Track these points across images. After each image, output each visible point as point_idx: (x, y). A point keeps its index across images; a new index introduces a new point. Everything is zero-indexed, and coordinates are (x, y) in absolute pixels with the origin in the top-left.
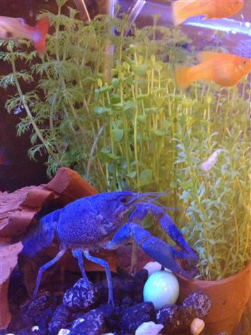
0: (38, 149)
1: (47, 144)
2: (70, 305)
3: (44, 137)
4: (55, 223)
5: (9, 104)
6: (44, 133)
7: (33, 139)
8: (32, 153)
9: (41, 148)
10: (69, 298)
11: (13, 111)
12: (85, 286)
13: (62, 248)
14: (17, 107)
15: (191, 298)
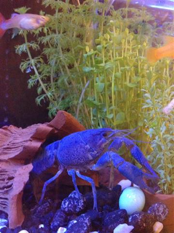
0: (42, 97)
1: (49, 94)
2: (66, 210)
3: (47, 89)
4: (56, 150)
5: (22, 66)
6: (46, 86)
7: (39, 90)
8: (38, 100)
9: (44, 97)
10: (66, 205)
11: (25, 70)
12: (77, 196)
13: (60, 168)
14: (28, 68)
15: (154, 207)
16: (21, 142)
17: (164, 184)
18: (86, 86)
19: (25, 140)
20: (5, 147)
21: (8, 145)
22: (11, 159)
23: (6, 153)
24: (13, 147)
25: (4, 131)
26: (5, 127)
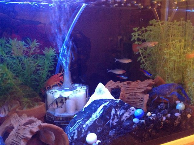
1: (146, 64)
2: (160, 108)
3: (145, 61)
12: (163, 105)
15: (188, 109)
16: (144, 87)
17: (192, 103)
21: (139, 87)
22: (141, 92)
23: (139, 90)
26: (137, 81)
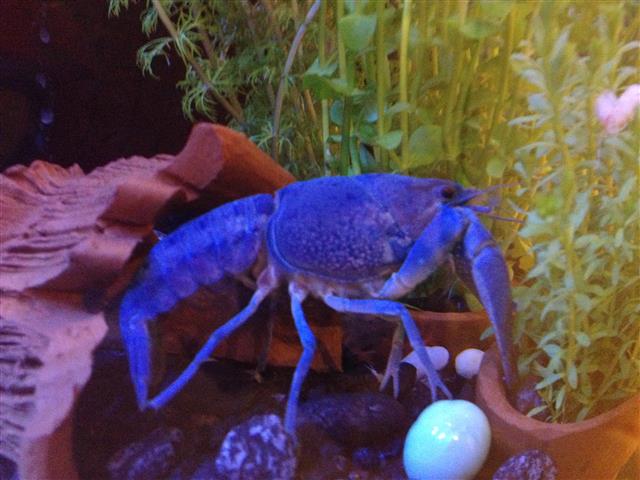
0: (158, 50)
1: (180, 37)
3: (174, 19)
6: (172, 9)
7: (148, 23)
8: (146, 58)
16: (67, 232)
18: (311, 14)
19: (81, 223)
20: (15, 243)
21: (26, 236)
23: (16, 268)
24: (42, 245)
25: (11, 183)
26: (15, 168)
